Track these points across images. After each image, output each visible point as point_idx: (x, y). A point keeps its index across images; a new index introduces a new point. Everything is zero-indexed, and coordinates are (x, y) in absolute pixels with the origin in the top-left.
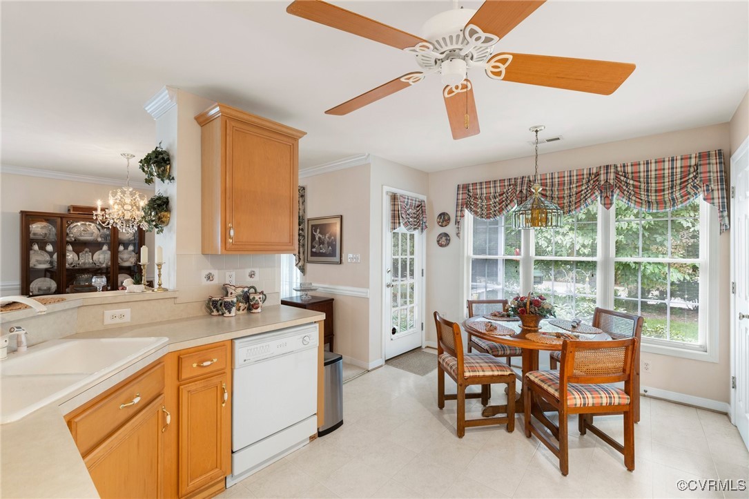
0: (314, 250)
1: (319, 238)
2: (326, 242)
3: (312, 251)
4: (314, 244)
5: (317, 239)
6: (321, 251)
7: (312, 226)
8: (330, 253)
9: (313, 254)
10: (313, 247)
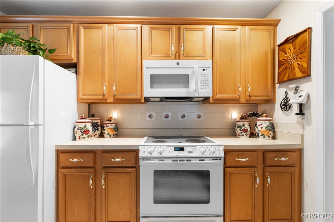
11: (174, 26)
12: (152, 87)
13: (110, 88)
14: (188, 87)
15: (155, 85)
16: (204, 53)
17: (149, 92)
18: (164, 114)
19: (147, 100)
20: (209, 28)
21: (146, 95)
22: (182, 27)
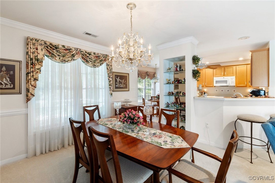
0: (117, 86)
1: (119, 81)
2: (123, 83)
3: (115, 86)
4: (116, 83)
5: (118, 81)
6: (120, 86)
7: (115, 75)
8: (125, 87)
9: (116, 88)
10: (116, 84)
11: (223, 68)
12: (216, 84)
13: (205, 84)
14: (227, 83)
15: (217, 83)
16: (233, 74)
17: (215, 85)
18: (221, 90)
19: (215, 86)
20: (234, 67)
21: (214, 86)
22: (226, 67)
